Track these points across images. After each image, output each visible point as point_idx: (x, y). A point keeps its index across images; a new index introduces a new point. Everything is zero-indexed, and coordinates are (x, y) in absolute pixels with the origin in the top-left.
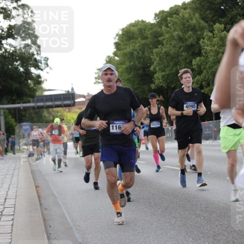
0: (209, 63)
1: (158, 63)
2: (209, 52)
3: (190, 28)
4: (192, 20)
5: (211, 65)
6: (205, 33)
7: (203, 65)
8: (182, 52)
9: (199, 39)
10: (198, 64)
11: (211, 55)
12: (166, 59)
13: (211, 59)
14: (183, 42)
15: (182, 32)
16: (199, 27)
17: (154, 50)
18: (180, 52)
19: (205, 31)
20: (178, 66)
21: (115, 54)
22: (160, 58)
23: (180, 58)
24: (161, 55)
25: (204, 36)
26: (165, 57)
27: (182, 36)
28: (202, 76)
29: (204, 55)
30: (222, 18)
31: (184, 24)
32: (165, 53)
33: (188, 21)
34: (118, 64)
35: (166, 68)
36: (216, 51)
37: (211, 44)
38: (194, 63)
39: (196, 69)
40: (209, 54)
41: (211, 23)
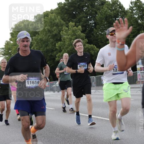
0: (66, 45)
1: (36, 45)
2: (66, 39)
3: (55, 25)
4: (56, 20)
5: (67, 47)
6: (64, 28)
7: (62, 47)
8: (50, 39)
9: (60, 31)
10: (59, 46)
11: (67, 41)
12: (40, 43)
13: (67, 43)
14: (51, 33)
15: (50, 27)
16: (60, 24)
17: (34, 37)
18: (49, 39)
19: (64, 26)
20: (48, 47)
21: (11, 39)
22: (37, 42)
23: (49, 42)
24: (38, 40)
25: (63, 29)
26: (40, 42)
27: (50, 29)
28: (61, 53)
29: (63, 41)
30: (74, 19)
31: (51, 22)
32: (40, 39)
33: (54, 21)
34: (12, 46)
35: (40, 48)
36: (70, 38)
37: (67, 34)
38: (57, 45)
39: (58, 49)
40: (66, 40)
41: (67, 22)
